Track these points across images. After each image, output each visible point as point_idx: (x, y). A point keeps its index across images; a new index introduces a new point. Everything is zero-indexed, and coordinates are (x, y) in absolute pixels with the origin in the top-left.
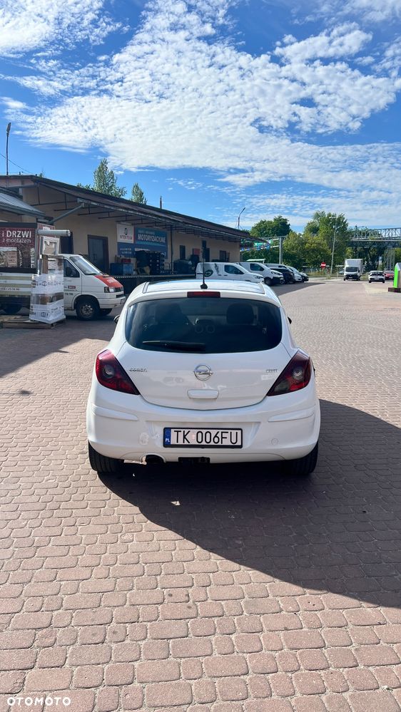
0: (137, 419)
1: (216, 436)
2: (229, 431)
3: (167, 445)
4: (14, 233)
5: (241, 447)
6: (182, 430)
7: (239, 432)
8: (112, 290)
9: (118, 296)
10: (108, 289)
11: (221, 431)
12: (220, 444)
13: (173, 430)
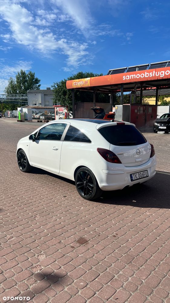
0: (124, 173)
1: (142, 174)
2: (145, 172)
3: (132, 180)
5: (148, 176)
6: (135, 174)
12: (144, 176)
13: (132, 175)
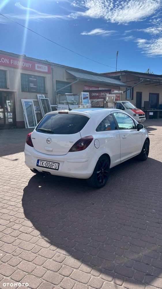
0: (31, 155)
1: (51, 165)
2: (55, 163)
3: (37, 165)
4: (103, 94)
5: (58, 170)
6: (42, 161)
7: (58, 164)
8: (137, 115)
9: (140, 118)
10: (136, 115)
11: (53, 163)
12: (52, 167)
13: (40, 161)
